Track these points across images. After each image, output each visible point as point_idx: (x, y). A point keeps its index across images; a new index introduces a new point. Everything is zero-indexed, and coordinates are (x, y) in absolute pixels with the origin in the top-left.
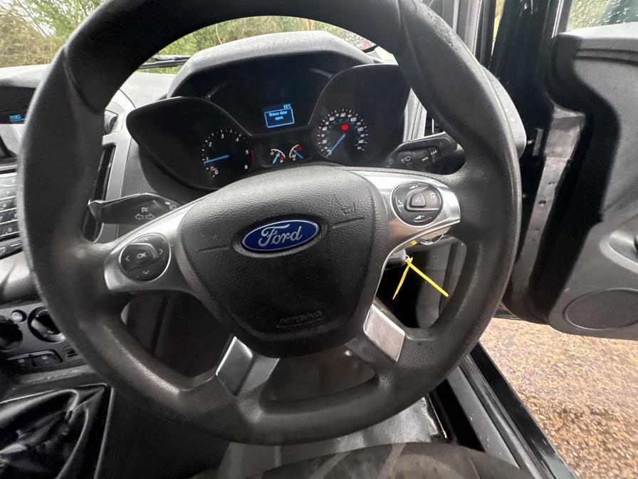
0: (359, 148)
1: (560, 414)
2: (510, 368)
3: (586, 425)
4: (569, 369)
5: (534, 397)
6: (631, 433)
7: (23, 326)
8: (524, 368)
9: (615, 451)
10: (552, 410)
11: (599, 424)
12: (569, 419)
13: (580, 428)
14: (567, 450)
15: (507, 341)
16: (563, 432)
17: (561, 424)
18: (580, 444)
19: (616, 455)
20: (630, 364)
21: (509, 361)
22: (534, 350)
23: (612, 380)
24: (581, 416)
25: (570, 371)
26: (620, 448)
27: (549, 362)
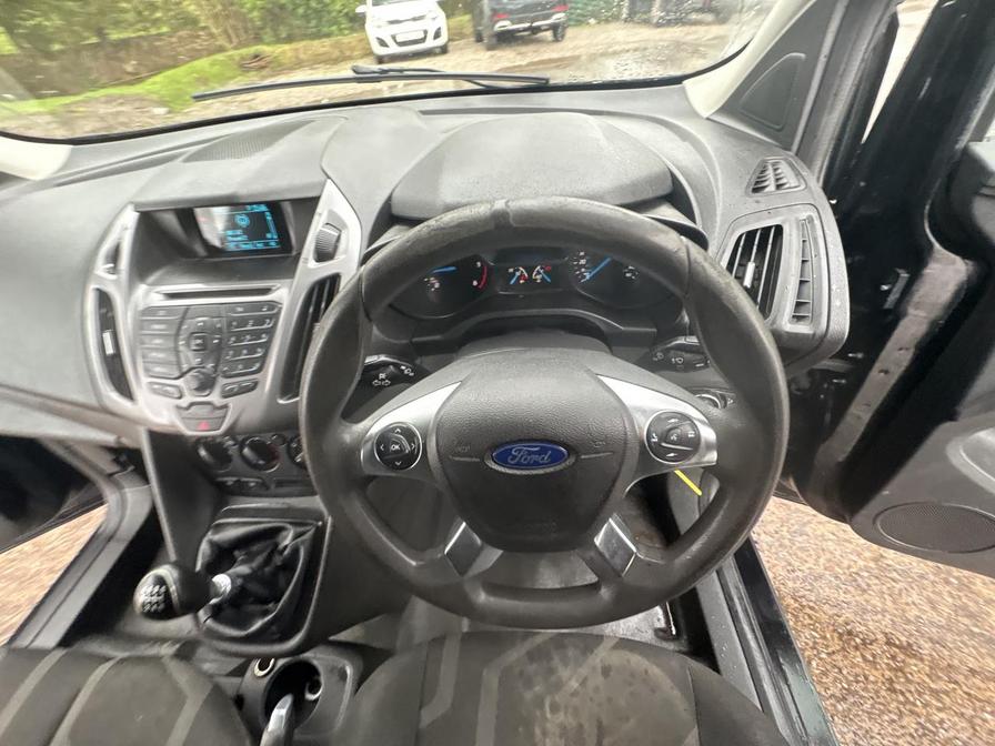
0: (628, 275)
1: (841, 635)
2: (790, 564)
3: (874, 656)
4: (877, 581)
5: (812, 608)
6: (934, 678)
7: (233, 451)
8: (810, 568)
9: (902, 693)
10: (831, 628)
11: (893, 658)
12: (853, 643)
13: (863, 657)
14: (836, 679)
15: (796, 527)
16: (838, 657)
17: (838, 648)
18: (857, 675)
19: (901, 698)
20: (972, 592)
21: (790, 554)
22: (832, 548)
23: (934, 608)
24: (871, 644)
25: (876, 585)
26: (910, 692)
27: (849, 567)
